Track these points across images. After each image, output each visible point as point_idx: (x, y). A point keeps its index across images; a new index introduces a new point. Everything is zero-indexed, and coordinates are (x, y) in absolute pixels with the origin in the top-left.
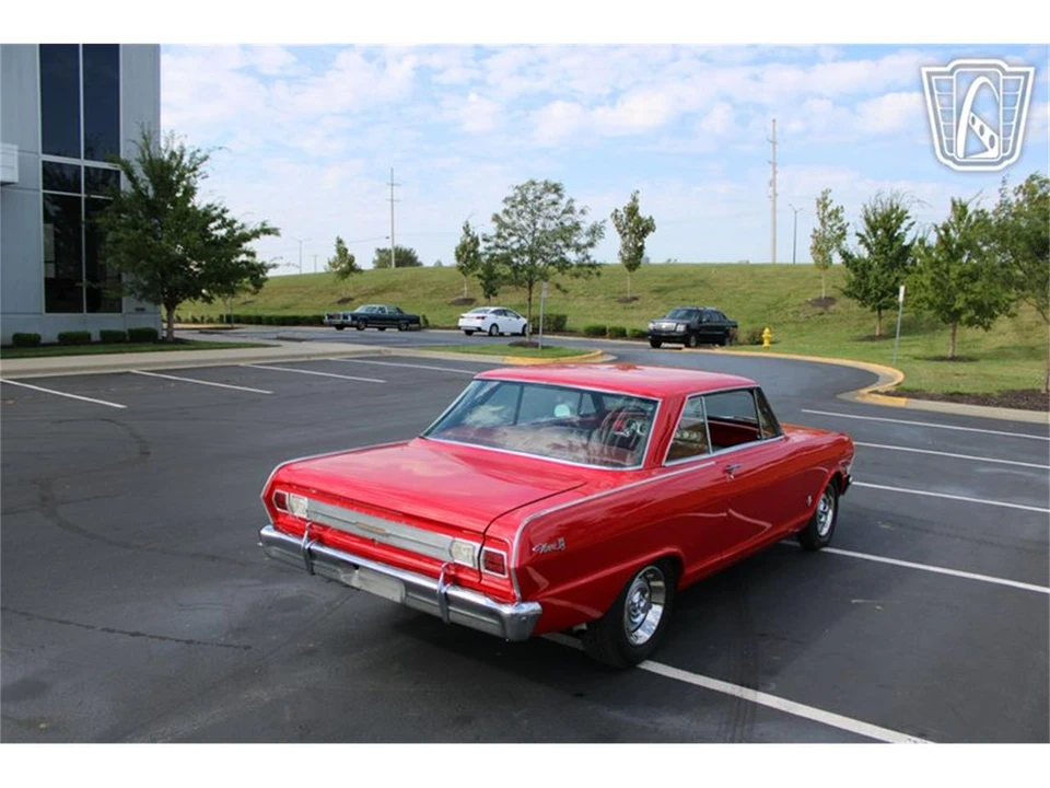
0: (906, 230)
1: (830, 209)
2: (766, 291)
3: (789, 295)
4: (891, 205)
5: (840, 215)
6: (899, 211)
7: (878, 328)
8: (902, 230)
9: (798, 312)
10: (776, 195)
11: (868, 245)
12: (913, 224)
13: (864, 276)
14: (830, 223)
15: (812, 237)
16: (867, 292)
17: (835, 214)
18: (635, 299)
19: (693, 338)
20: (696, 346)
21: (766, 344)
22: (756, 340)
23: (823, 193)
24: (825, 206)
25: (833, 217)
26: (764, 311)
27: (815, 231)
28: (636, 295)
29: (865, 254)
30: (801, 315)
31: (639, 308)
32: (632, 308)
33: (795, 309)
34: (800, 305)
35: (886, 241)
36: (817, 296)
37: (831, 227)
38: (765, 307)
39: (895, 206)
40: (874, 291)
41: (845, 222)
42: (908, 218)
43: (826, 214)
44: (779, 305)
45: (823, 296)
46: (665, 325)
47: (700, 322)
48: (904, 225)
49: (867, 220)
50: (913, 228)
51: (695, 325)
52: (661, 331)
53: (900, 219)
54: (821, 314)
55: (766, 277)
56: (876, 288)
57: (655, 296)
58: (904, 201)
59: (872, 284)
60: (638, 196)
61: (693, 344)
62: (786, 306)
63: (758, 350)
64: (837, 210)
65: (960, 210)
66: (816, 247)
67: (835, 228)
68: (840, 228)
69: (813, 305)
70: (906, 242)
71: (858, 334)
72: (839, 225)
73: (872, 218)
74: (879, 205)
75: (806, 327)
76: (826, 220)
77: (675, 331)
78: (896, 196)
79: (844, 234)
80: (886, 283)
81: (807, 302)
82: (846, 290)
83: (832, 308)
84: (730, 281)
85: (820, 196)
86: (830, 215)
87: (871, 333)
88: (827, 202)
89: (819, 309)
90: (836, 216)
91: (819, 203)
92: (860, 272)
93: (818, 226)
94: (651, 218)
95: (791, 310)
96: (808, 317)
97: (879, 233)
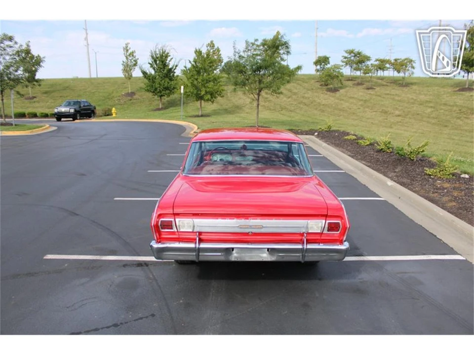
0: (169, 61)
1: (129, 51)
2: (102, 91)
3: (113, 92)
4: (162, 50)
5: (134, 54)
6: (166, 53)
7: (160, 104)
8: (168, 62)
9: (119, 100)
10: (88, 45)
11: (154, 69)
12: (172, 58)
13: (154, 82)
14: (130, 58)
15: (123, 65)
16: (156, 89)
17: (132, 54)
18: (35, 97)
19: (78, 115)
20: (80, 119)
21: (114, 115)
22: (108, 114)
23: (126, 44)
24: (127, 51)
25: (131, 55)
26: (103, 100)
27: (123, 62)
28: (34, 95)
29: (153, 72)
30: (121, 101)
31: (38, 102)
32: (35, 102)
33: (119, 98)
34: (119, 96)
35: (162, 67)
36: (127, 92)
37: (131, 60)
38: (103, 98)
39: (164, 51)
40: (158, 89)
41: (137, 58)
42: (169, 56)
43: (128, 54)
44: (109, 97)
45: (130, 92)
46: (63, 109)
47: (80, 107)
48: (169, 59)
49: (152, 57)
50: (172, 60)
51: (78, 109)
52: (62, 113)
53: (167, 56)
54: (131, 100)
55: (99, 84)
56: (159, 87)
57: (45, 95)
58: (168, 49)
59: (157, 86)
60: (30, 44)
61: (78, 118)
62: (113, 97)
63: (111, 119)
64: (133, 53)
65: (198, 53)
66: (124, 70)
67: (132, 60)
68: (135, 61)
69: (126, 96)
70: (170, 67)
71: (150, 108)
72: (134, 59)
73: (155, 56)
74: (157, 50)
75: (125, 106)
76: (128, 57)
77: (69, 112)
78: (164, 46)
79: (136, 63)
80: (164, 85)
81: (122, 95)
82: (146, 89)
83: (135, 97)
84: (81, 87)
85: (124, 46)
86: (130, 54)
87: (158, 107)
88: (128, 48)
89: (130, 98)
90: (133, 55)
91: (124, 49)
92: (151, 80)
93: (125, 60)
94: (38, 55)
95: (116, 99)
96: (125, 102)
97: (158, 62)
